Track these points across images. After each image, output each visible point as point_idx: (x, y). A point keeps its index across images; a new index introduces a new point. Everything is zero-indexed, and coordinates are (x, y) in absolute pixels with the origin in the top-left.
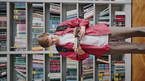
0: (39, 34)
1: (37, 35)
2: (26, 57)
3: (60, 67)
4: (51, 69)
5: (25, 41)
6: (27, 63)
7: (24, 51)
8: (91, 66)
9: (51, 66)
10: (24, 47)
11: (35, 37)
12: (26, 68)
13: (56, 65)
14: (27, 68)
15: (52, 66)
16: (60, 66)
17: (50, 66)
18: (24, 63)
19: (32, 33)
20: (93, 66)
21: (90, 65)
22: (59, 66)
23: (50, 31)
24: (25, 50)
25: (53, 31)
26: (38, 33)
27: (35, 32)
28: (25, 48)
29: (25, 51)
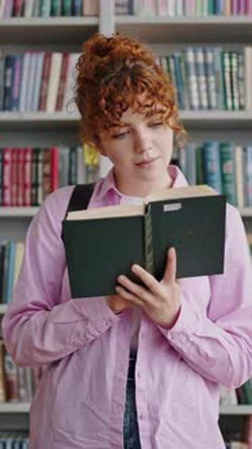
0: (213, 86)
1: (207, 75)
2: (82, 15)
3: (18, 205)
4: (8, 156)
5: (171, 13)
6: (47, 20)
7: (117, 5)
8: (22, 392)
9: (29, 157)
10: (136, 9)
11: (197, 65)
12: (22, 15)
13: (35, 185)
14: (18, 21)
15: (25, 162)
16: (24, 204)
17: (26, 151)
18: (47, 8)
19: (218, 50)
20: (20, 399)
21: (25, 387)
22: (28, 200)
23: (230, 149)
24: (121, 10)
25: (230, 163)
26: (217, 81)
27: (223, 67)
28: (131, 12)
29: (112, 9)
